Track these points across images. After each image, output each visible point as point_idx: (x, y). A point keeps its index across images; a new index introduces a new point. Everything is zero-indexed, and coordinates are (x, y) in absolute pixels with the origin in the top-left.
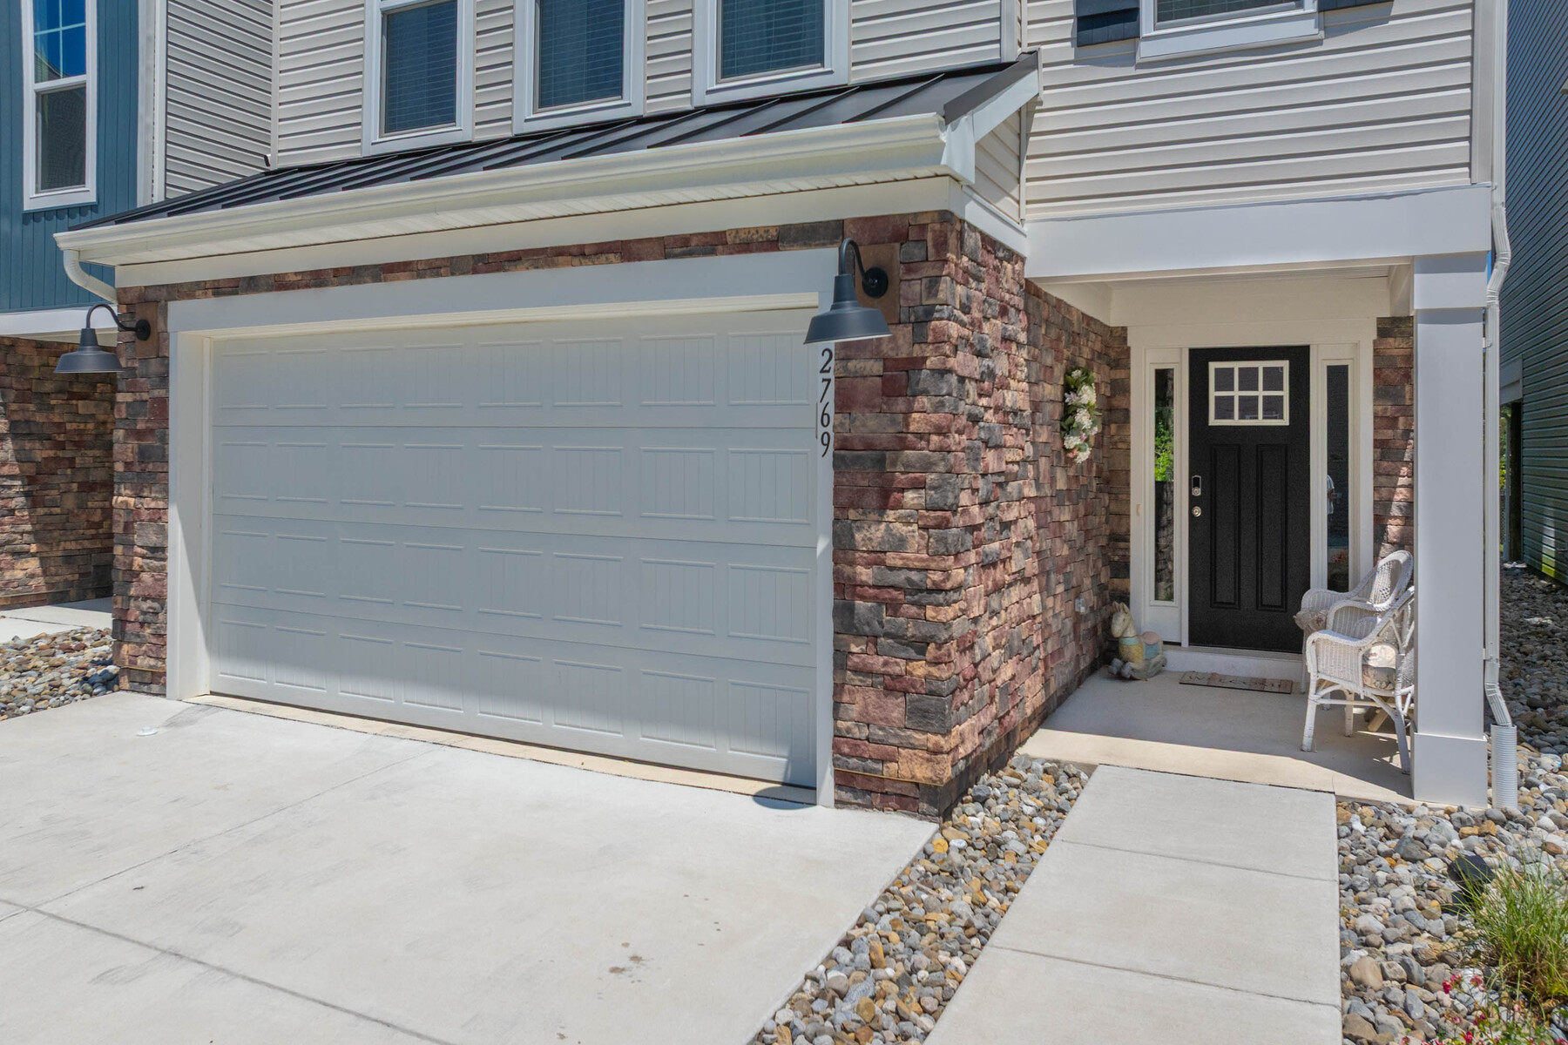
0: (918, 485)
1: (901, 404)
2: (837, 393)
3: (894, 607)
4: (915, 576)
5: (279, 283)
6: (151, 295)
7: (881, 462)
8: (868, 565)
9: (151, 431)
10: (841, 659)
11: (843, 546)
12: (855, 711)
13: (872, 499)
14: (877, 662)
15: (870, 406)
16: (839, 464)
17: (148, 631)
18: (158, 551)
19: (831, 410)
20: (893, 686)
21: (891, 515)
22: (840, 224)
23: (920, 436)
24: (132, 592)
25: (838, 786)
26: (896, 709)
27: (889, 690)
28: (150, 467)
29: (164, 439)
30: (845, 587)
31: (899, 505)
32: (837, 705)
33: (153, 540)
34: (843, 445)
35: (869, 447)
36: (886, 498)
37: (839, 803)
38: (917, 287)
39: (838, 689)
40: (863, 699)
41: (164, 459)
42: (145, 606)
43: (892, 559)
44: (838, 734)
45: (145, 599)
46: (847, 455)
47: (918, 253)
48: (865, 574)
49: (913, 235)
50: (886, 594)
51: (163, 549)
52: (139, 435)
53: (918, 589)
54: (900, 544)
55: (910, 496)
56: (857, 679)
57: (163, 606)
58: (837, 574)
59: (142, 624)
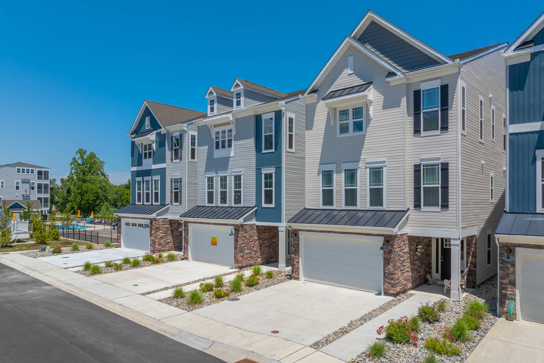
0: (392, 263)
1: (390, 254)
2: (384, 252)
3: (390, 275)
4: (392, 272)
5: (315, 231)
6: (296, 230)
7: (388, 260)
8: (387, 271)
9: (297, 247)
10: (384, 280)
11: (384, 269)
12: (386, 286)
13: (387, 264)
14: (388, 281)
15: (387, 254)
16: (384, 260)
17: (297, 272)
18: (298, 262)
19: (383, 254)
20: (390, 283)
21: (389, 266)
22: (384, 235)
23: (392, 258)
24: (294, 267)
25: (384, 294)
26: (390, 286)
27: (389, 284)
28: (297, 252)
29: (299, 248)
30: (385, 273)
31: (390, 265)
32: (384, 285)
33: (297, 261)
34: (384, 258)
35: (387, 258)
36: (389, 264)
37: (384, 295)
38: (392, 242)
39: (384, 283)
40: (386, 284)
41: (299, 251)
42: (296, 269)
43: (389, 270)
44: (384, 288)
45: (296, 268)
46: (385, 259)
47: (392, 239)
48: (387, 272)
49: (391, 237)
50: (389, 274)
51: (299, 262)
52: (295, 247)
53: (392, 273)
54: (390, 269)
56: (386, 282)
57: (299, 269)
58: (384, 271)
59: (296, 271)
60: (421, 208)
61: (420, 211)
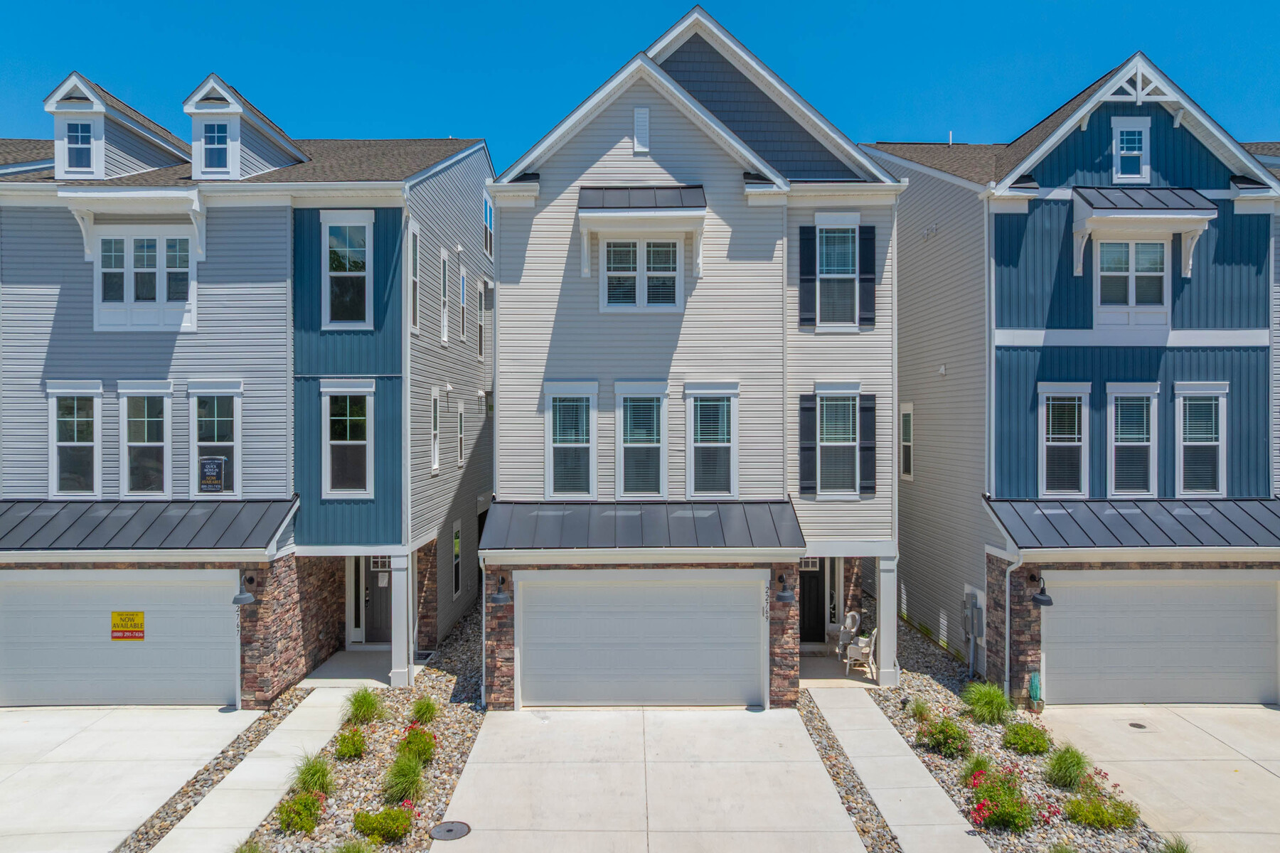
0: (792, 628)
1: (787, 609)
2: (770, 606)
3: (786, 659)
4: (791, 650)
5: (570, 567)
6: (504, 568)
7: (783, 623)
8: (779, 648)
9: (506, 617)
10: (771, 672)
11: (772, 643)
12: (776, 685)
13: (780, 632)
14: (782, 672)
15: (780, 609)
16: (771, 624)
17: (505, 688)
18: (511, 660)
19: (768, 610)
20: (785, 677)
21: (785, 636)
22: (771, 564)
23: (792, 617)
24: (496, 675)
25: (771, 704)
26: (786, 683)
27: (784, 679)
28: (505, 629)
29: (512, 619)
30: (772, 654)
31: (787, 633)
32: (770, 684)
33: (507, 655)
34: (772, 619)
35: (779, 619)
36: (784, 632)
37: (771, 708)
38: (791, 580)
39: (771, 680)
40: (777, 681)
41: (512, 626)
42: (503, 679)
43: (785, 647)
44: (771, 691)
45: (503, 677)
46: (773, 622)
47: (792, 572)
48: (778, 651)
49: (790, 567)
50: (784, 656)
51: (513, 659)
52: (499, 618)
53: (792, 653)
54: (787, 643)
55: (790, 631)
56: (776, 677)
57: (513, 679)
58: (771, 651)
59: (502, 686)
60: (816, 493)
61: (814, 499)
